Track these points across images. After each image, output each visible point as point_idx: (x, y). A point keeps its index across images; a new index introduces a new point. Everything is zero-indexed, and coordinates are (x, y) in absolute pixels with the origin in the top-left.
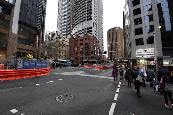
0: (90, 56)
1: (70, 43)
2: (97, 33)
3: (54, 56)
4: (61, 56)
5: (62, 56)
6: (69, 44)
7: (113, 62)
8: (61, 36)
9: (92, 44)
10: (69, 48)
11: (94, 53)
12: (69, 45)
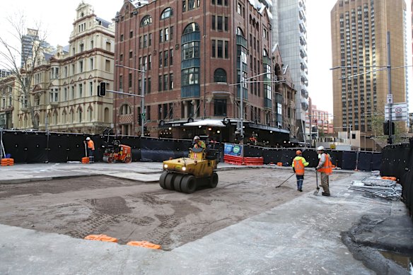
0: (209, 99)
1: (116, 41)
2: (275, 9)
3: (62, 110)
4: (87, 105)
5: (90, 108)
6: (113, 42)
7: (354, 136)
8: (85, 12)
9: (221, 24)
10: (112, 62)
11: (231, 76)
12: (113, 50)
